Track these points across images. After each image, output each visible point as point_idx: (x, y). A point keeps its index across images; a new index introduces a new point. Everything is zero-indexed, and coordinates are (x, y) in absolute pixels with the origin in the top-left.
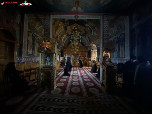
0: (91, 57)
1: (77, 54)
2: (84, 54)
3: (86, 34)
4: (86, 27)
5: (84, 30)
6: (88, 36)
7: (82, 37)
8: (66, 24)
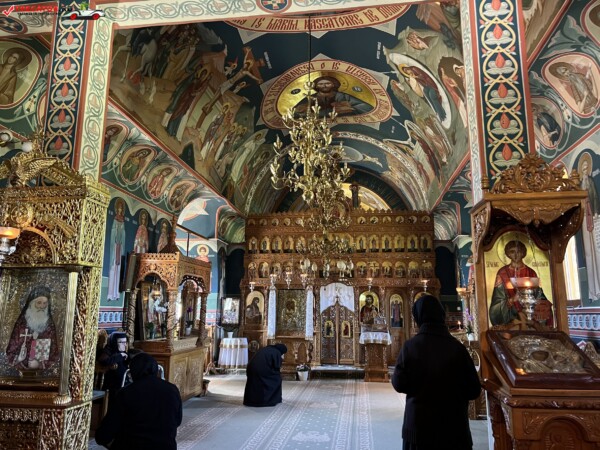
3: (406, 122)
4: (397, 72)
5: (386, 98)
6: (422, 135)
7: (381, 145)
8: (248, 64)
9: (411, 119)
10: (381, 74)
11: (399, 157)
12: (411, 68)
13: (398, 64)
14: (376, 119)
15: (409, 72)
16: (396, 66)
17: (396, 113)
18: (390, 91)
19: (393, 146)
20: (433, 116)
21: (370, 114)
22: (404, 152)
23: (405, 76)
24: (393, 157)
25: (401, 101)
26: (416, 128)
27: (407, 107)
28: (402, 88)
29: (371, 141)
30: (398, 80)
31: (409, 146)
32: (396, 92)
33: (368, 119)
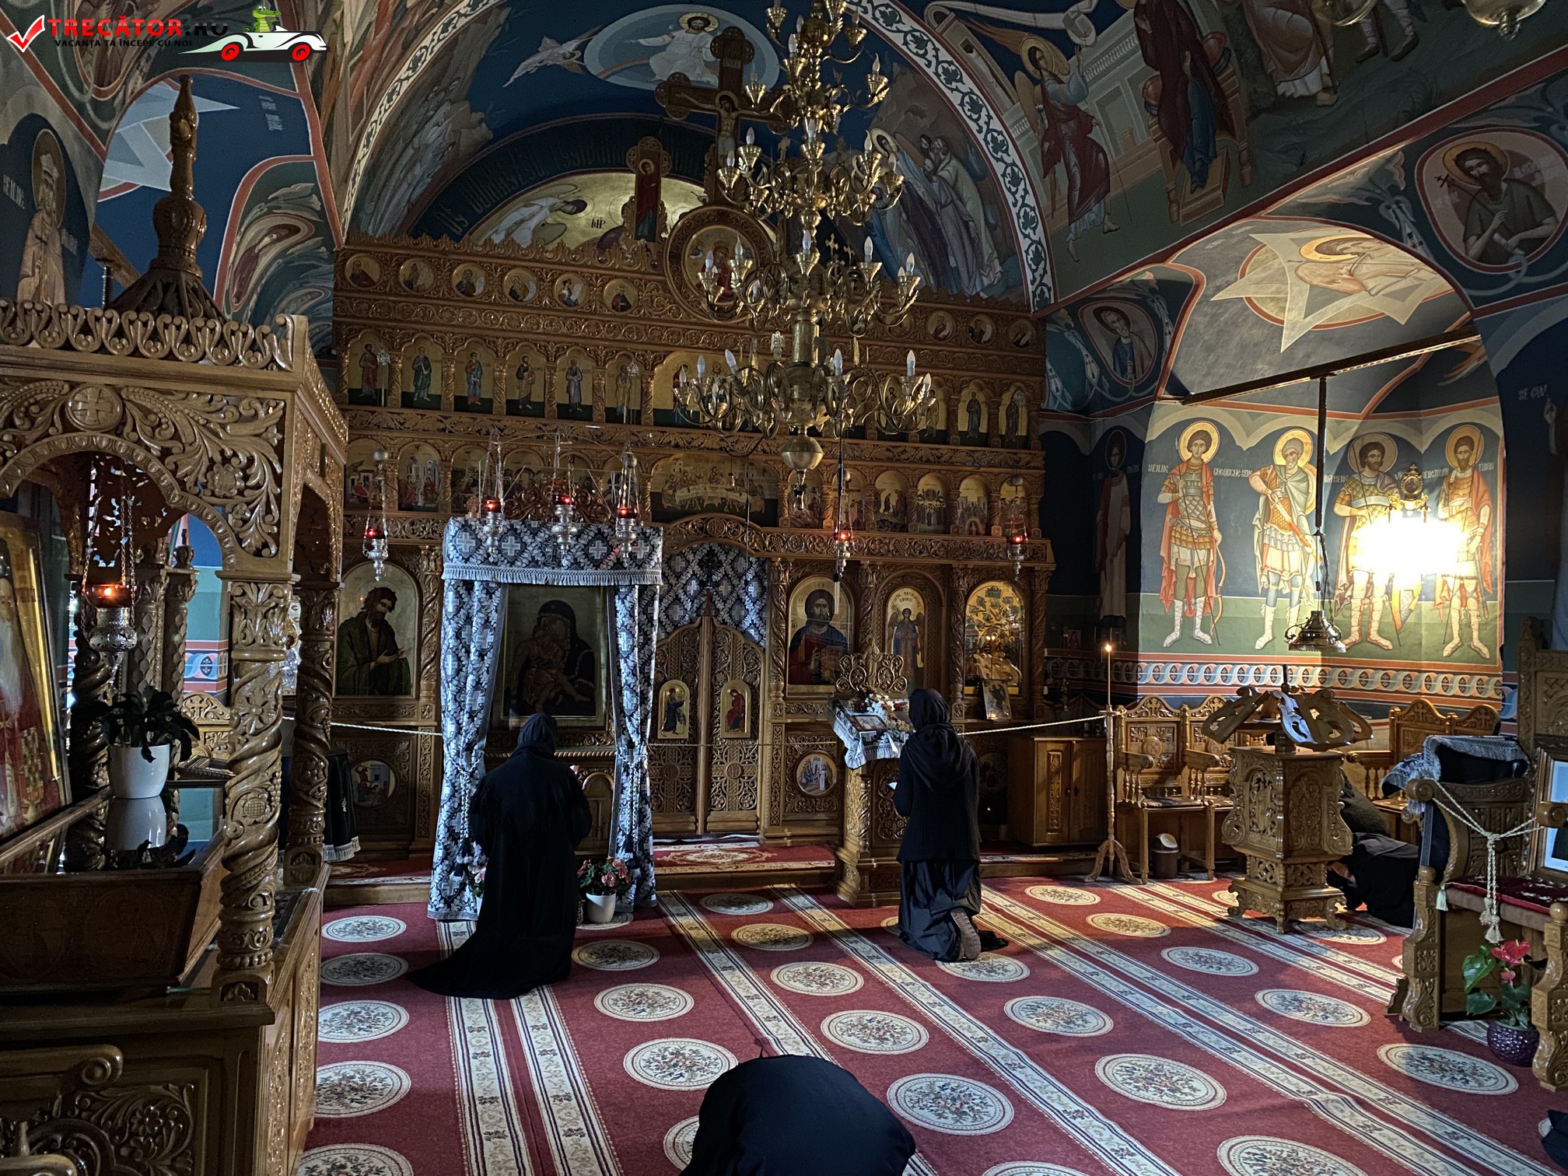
0: (1148, 601)
1: (769, 515)
2: (946, 519)
7: (901, 31)
11: (959, 89)
19: (963, 37)
22: (1010, 65)
31: (1058, 35)
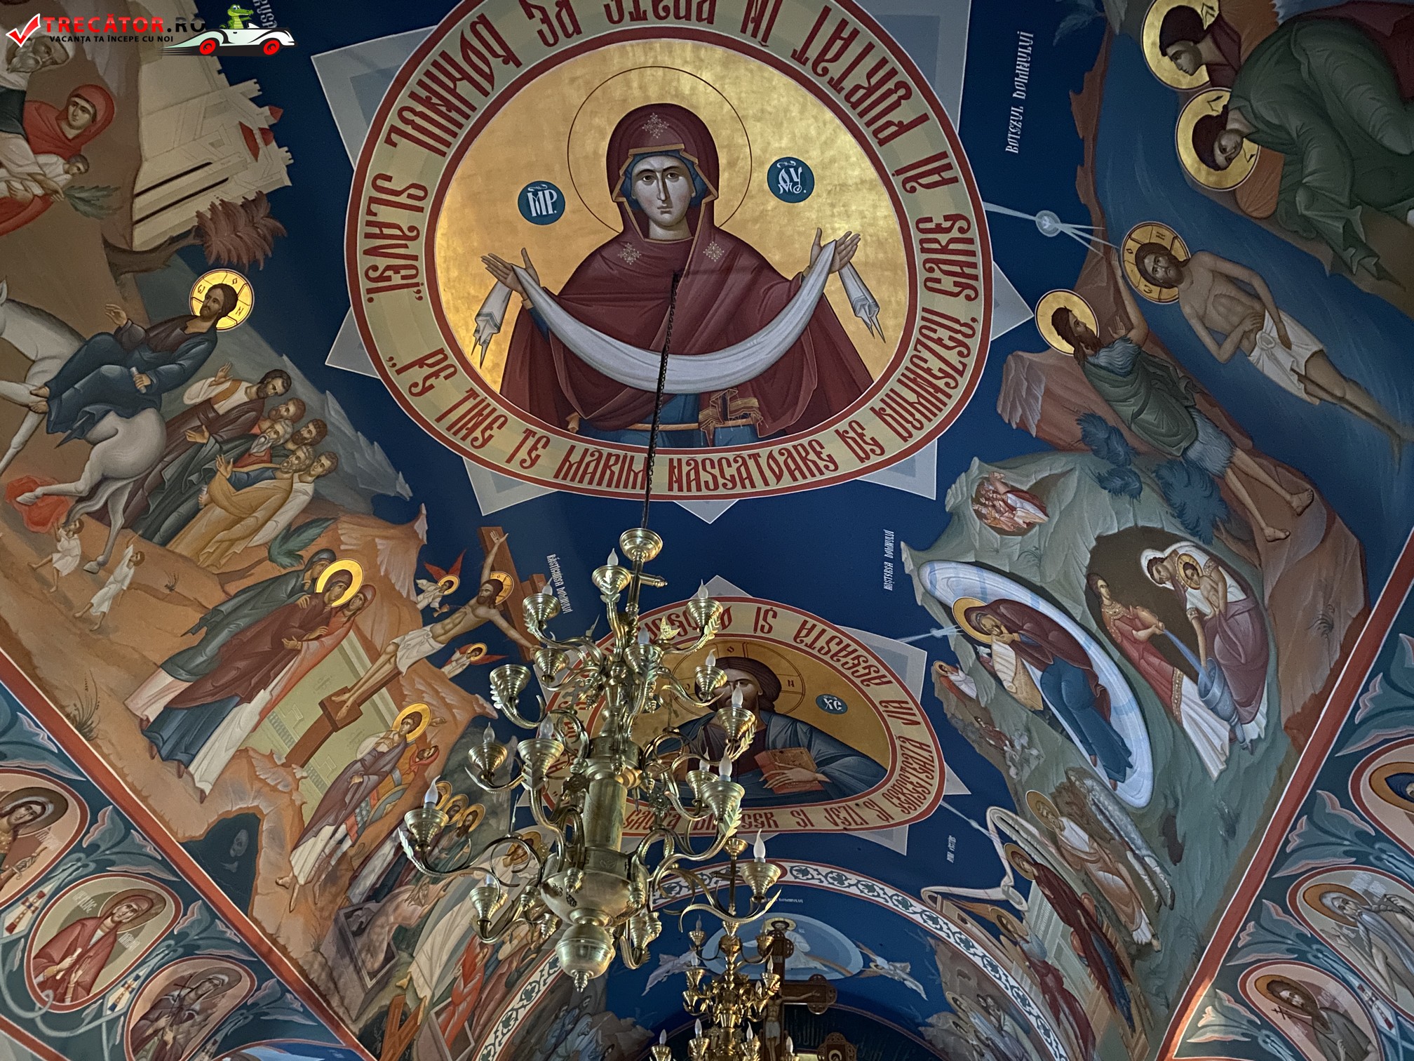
3: (992, 814)
4: (949, 631)
5: (922, 733)
6: (1049, 856)
7: (916, 912)
8: (498, 585)
9: (1008, 802)
10: (900, 646)
11: (977, 954)
12: (996, 606)
13: (950, 600)
14: (898, 815)
15: (987, 622)
16: (947, 609)
17: (956, 787)
18: (931, 705)
19: (955, 912)
20: (1083, 774)
21: (876, 797)
22: (994, 930)
23: (975, 643)
24: (957, 956)
25: (971, 737)
26: (1027, 832)
27: (993, 758)
28: (969, 690)
29: (886, 895)
30: (954, 662)
31: (1005, 904)
32: (951, 707)
33: (870, 816)
